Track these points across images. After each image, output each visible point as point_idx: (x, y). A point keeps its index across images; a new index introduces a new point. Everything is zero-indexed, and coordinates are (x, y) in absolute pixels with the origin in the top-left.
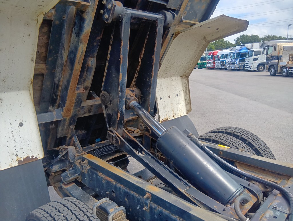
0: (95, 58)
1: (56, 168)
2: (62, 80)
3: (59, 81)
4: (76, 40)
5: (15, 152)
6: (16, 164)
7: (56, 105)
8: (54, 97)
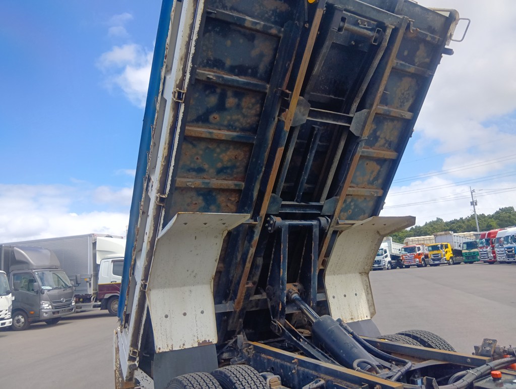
0: (262, 258)
1: (226, 356)
2: (235, 276)
3: (233, 277)
4: (248, 245)
5: (196, 335)
6: (196, 345)
7: (229, 299)
8: (228, 292)
